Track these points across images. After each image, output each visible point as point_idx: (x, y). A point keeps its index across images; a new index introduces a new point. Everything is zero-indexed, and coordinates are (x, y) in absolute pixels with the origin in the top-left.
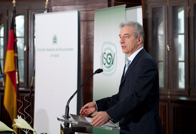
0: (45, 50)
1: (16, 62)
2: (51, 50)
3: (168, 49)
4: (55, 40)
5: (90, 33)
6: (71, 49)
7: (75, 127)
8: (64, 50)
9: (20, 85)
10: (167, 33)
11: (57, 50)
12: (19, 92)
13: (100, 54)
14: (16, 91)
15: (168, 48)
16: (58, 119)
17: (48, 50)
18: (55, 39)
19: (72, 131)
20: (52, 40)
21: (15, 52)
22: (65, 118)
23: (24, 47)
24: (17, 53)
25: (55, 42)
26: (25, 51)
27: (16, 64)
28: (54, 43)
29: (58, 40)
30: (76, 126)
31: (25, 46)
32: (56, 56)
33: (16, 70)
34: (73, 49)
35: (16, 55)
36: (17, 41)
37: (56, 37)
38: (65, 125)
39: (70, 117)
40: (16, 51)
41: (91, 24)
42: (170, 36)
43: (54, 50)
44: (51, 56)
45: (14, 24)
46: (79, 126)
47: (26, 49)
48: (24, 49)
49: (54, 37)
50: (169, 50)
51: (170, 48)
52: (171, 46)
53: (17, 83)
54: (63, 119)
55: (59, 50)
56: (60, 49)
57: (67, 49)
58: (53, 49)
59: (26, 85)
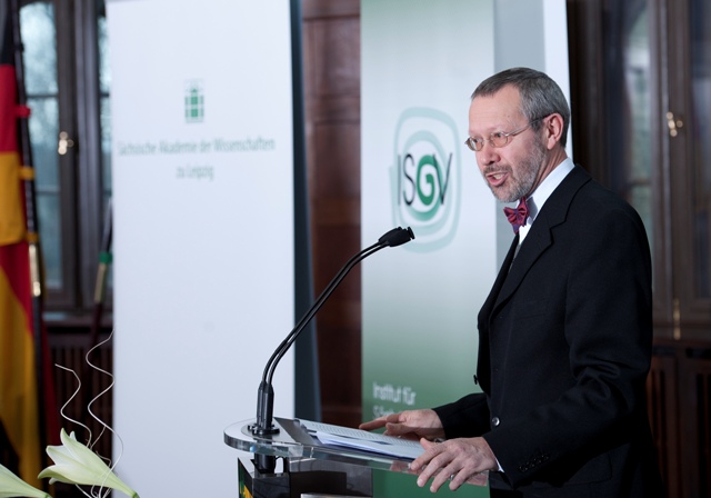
0: (152, 149)
1: (29, 205)
2: (178, 148)
3: (669, 130)
4: (194, 107)
5: (340, 72)
6: (263, 144)
7: (299, 473)
8: (235, 146)
9: (48, 302)
10: (664, 60)
11: (205, 146)
12: (44, 332)
13: (390, 162)
14: (32, 328)
15: (672, 124)
16: (230, 441)
17: (165, 149)
18: (194, 100)
19: (286, 491)
20: (181, 107)
21: (22, 163)
22: (258, 434)
23: (59, 139)
24: (31, 164)
25: (195, 113)
26: (61, 156)
27: (30, 213)
28: (190, 118)
29: (208, 106)
30: (303, 470)
31: (64, 135)
32: (200, 176)
33: (31, 236)
34: (272, 142)
35: (26, 173)
36: (28, 112)
37: (200, 94)
38: (256, 466)
39: (277, 432)
40: (26, 157)
41: (342, 30)
42: (680, 75)
43: (191, 147)
44: (181, 173)
45: (16, 40)
46: (315, 468)
47: (68, 148)
48: (58, 146)
49: (189, 95)
50: (674, 133)
51: (680, 124)
52: (682, 118)
53: (36, 291)
54: (250, 439)
55: (212, 147)
56: (219, 145)
57: (249, 142)
58: (187, 145)
59: (70, 301)
